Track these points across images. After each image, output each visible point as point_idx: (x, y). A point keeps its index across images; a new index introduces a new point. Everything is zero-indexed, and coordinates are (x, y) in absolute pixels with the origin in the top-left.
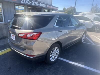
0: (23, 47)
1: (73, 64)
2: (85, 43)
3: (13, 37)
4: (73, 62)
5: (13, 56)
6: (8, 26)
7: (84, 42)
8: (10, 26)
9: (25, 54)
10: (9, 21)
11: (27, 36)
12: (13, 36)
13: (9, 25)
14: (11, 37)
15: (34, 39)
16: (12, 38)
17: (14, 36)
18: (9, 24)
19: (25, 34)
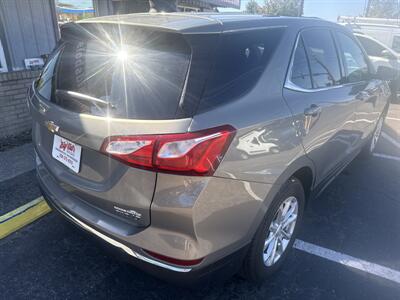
0: (132, 212)
1: (368, 274)
2: (377, 155)
3: (66, 155)
4: (363, 259)
5: (65, 241)
6: (32, 93)
7: (375, 151)
8: (45, 90)
9: (148, 252)
10: (28, 62)
11: (160, 155)
12: (63, 146)
13: (36, 87)
14: (55, 154)
15: (197, 168)
16: (61, 160)
17: (71, 148)
18: (37, 83)
19: (148, 143)
